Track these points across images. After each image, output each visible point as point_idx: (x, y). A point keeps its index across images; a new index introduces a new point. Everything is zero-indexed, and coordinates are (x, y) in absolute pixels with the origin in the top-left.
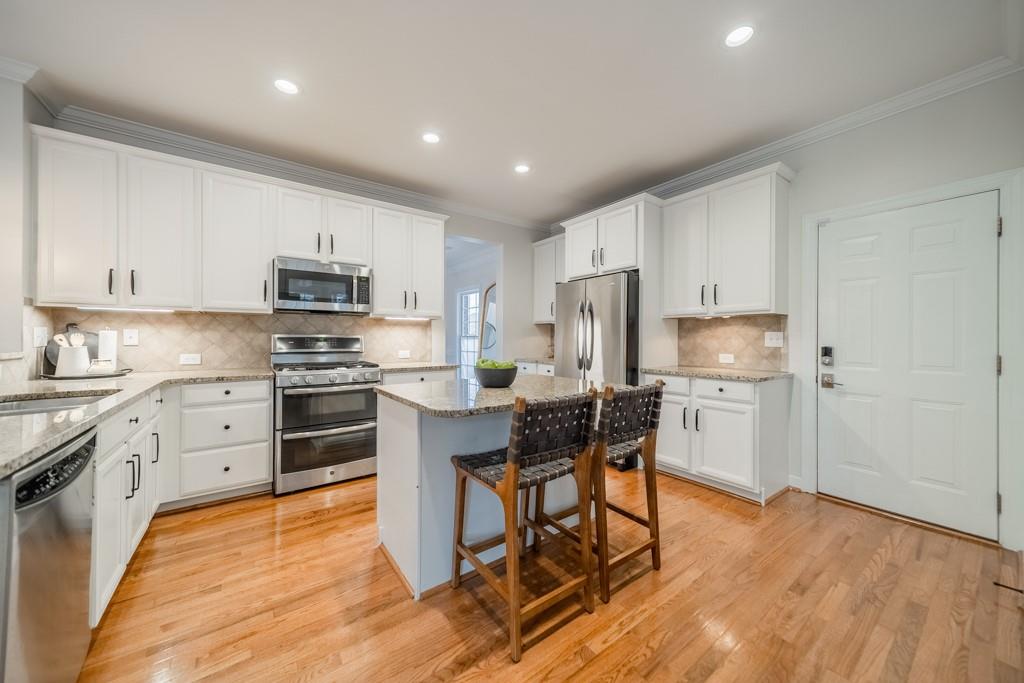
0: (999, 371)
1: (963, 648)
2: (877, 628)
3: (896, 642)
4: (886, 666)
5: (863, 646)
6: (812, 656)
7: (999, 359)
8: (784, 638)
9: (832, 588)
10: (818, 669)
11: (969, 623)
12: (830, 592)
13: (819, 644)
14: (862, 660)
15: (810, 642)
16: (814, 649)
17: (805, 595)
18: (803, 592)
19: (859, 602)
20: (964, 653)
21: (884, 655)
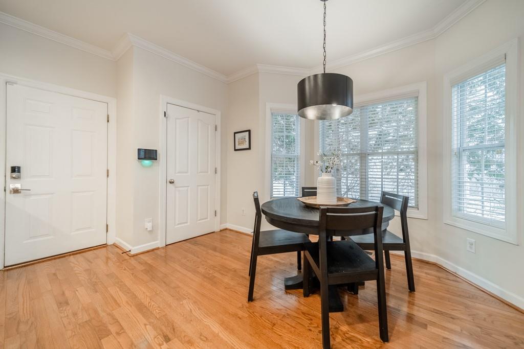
0: (108, 176)
1: (133, 274)
2: (109, 289)
3: (118, 287)
4: (125, 294)
5: (112, 297)
6: (102, 314)
7: (108, 171)
8: (85, 320)
9: (77, 292)
10: (109, 314)
11: (126, 268)
12: (78, 294)
13: (99, 309)
14: (116, 299)
15: (96, 312)
16: (100, 312)
17: (70, 303)
18: (67, 303)
19: (93, 288)
20: (134, 275)
21: (120, 293)
